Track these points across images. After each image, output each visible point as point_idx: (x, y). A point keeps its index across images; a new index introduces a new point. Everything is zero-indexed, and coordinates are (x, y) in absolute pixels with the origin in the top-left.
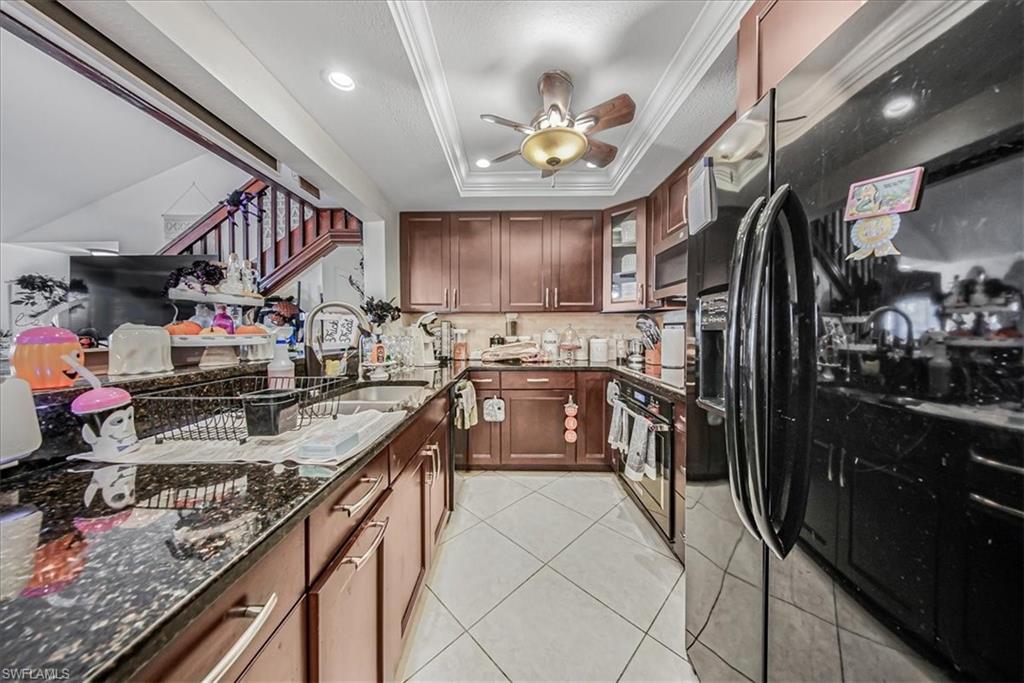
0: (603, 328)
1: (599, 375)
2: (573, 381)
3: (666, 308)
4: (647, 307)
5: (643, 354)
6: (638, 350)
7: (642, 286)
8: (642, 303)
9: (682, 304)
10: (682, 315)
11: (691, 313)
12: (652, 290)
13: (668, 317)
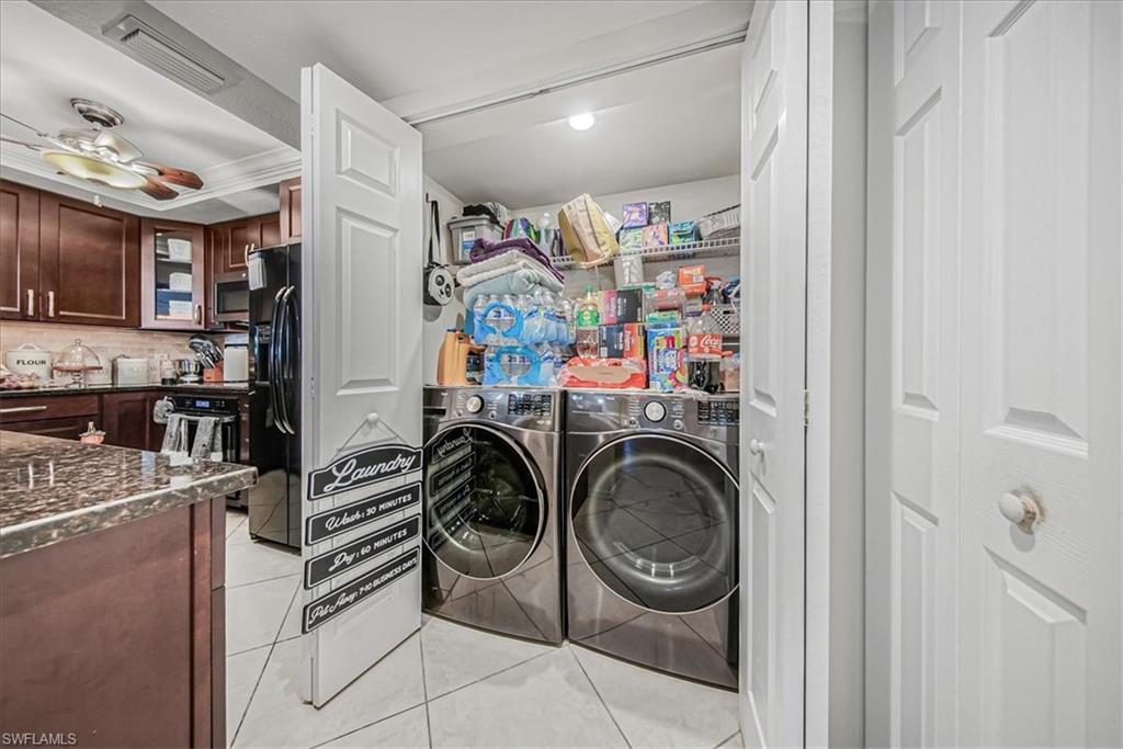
0: (137, 346)
1: (140, 396)
2: (96, 405)
3: (229, 330)
4: (205, 327)
5: (201, 374)
6: (193, 369)
7: (200, 307)
8: (200, 323)
9: (245, 328)
10: (244, 338)
11: (252, 336)
12: (213, 312)
13: (230, 339)
